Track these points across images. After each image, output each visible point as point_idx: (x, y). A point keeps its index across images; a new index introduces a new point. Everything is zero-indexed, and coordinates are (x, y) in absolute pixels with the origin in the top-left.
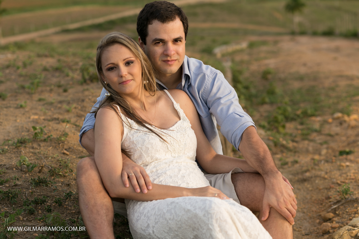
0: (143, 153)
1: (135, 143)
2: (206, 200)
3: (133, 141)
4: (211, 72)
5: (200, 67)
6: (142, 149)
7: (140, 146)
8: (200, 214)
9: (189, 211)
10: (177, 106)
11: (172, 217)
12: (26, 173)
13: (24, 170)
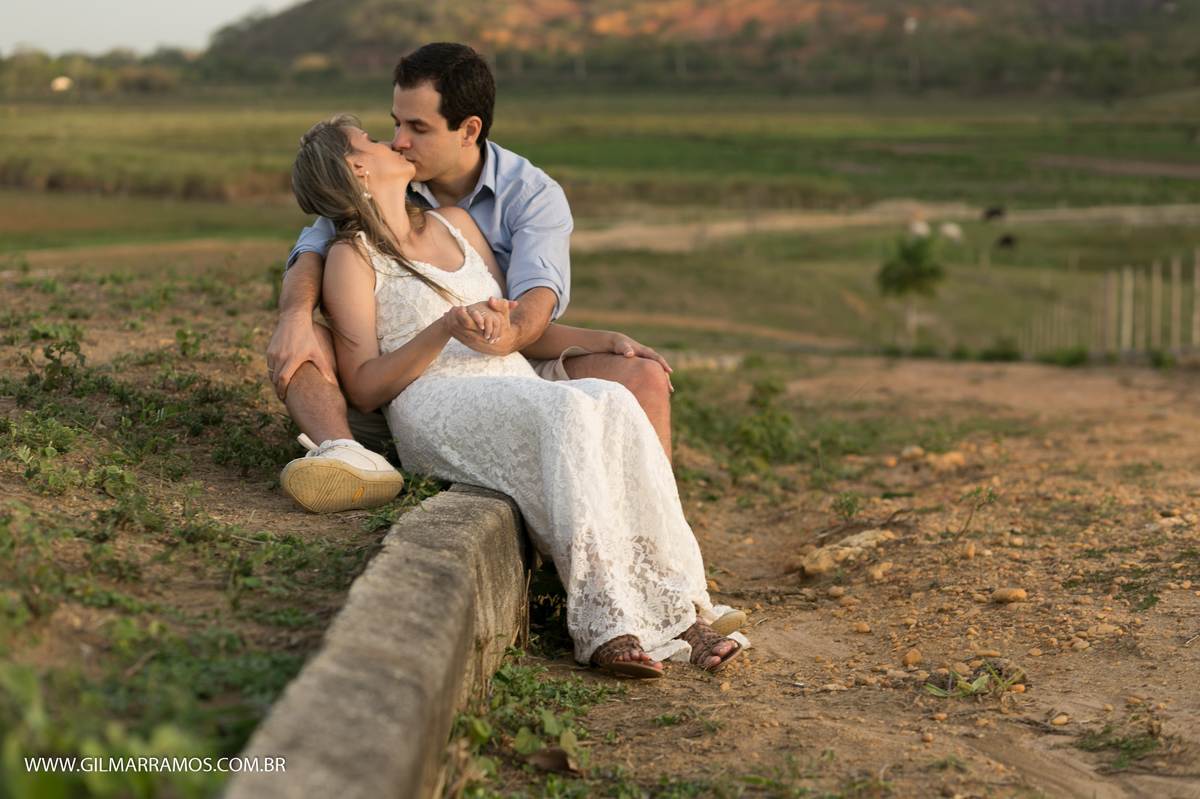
0: (418, 310)
1: (401, 293)
2: (557, 387)
3: (397, 291)
4: (537, 180)
5: (519, 169)
6: (415, 302)
7: (411, 298)
8: (545, 409)
9: (524, 401)
10: (457, 233)
11: (490, 406)
12: (174, 392)
13: (171, 386)
